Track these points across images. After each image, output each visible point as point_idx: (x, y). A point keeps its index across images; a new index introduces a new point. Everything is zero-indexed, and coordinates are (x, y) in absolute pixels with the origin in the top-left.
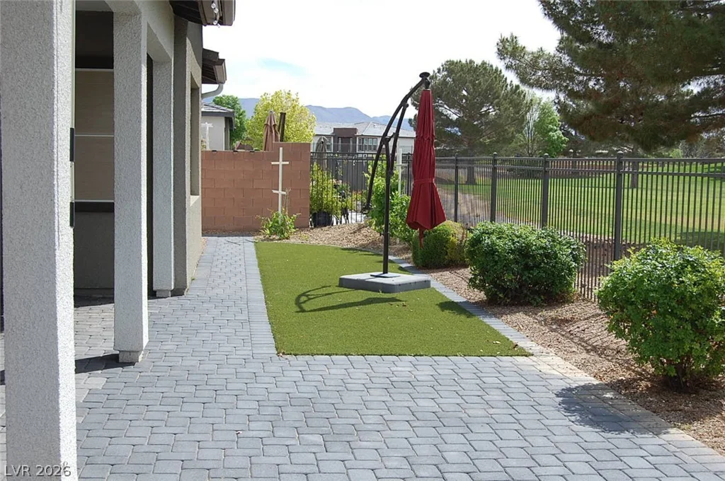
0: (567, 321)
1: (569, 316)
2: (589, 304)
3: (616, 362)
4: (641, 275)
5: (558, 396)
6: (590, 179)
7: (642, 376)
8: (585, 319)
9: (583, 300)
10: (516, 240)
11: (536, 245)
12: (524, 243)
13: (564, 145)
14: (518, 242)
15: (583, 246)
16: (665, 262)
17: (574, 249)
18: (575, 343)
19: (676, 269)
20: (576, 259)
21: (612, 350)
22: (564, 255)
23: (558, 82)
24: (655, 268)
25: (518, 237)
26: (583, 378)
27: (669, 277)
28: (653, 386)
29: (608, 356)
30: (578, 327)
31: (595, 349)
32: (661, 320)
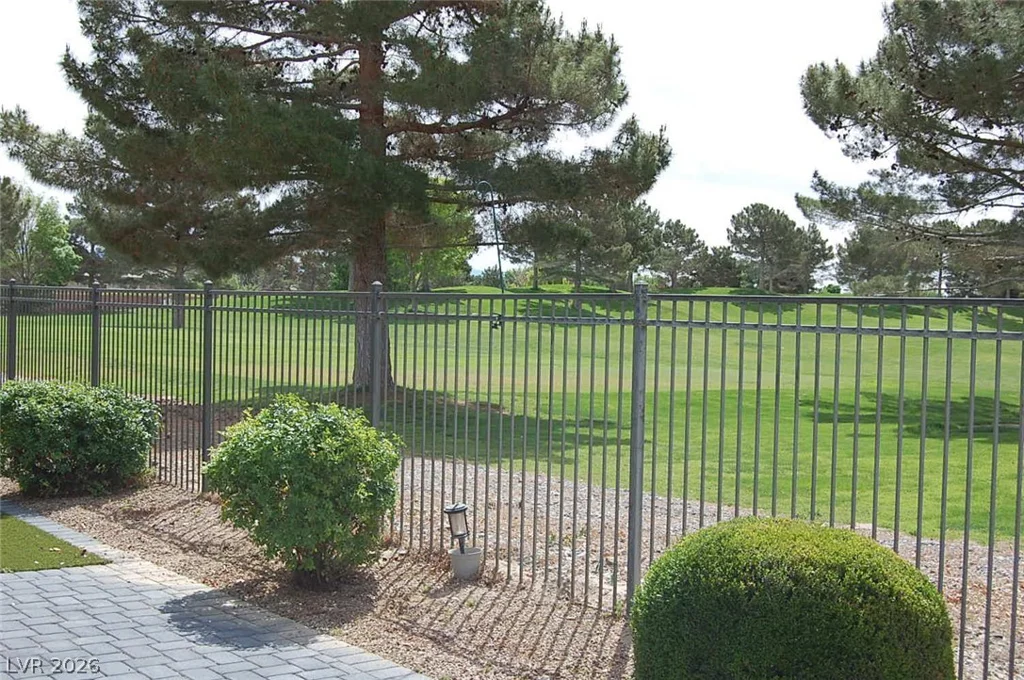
0: (146, 513)
1: (147, 506)
2: (169, 488)
3: (227, 561)
4: (268, 443)
5: (163, 612)
6: (116, 316)
7: (266, 575)
8: (170, 509)
9: (160, 484)
10: (65, 404)
11: (93, 410)
12: (77, 407)
13: (77, 266)
14: (69, 407)
15: (157, 409)
16: (297, 424)
17: (145, 414)
18: (165, 541)
19: (312, 433)
20: (149, 427)
21: (216, 546)
22: (134, 423)
23: (88, 179)
24: (287, 433)
25: (67, 400)
26: (188, 586)
27: (305, 444)
28: (282, 587)
29: (214, 554)
30: (165, 520)
31: (193, 546)
32: (297, 499)
